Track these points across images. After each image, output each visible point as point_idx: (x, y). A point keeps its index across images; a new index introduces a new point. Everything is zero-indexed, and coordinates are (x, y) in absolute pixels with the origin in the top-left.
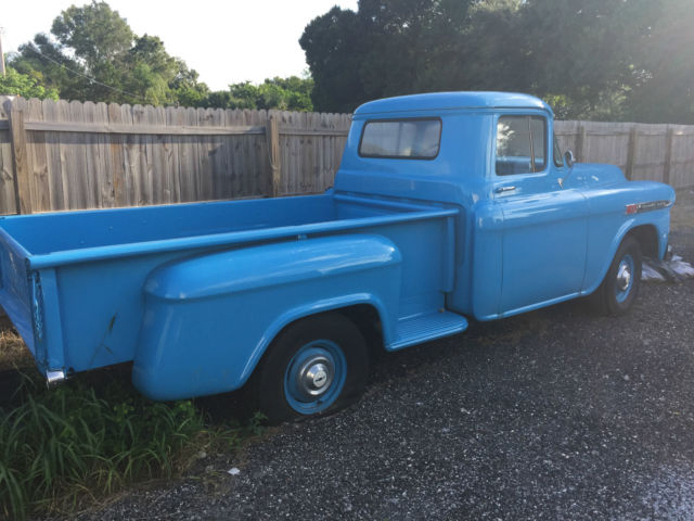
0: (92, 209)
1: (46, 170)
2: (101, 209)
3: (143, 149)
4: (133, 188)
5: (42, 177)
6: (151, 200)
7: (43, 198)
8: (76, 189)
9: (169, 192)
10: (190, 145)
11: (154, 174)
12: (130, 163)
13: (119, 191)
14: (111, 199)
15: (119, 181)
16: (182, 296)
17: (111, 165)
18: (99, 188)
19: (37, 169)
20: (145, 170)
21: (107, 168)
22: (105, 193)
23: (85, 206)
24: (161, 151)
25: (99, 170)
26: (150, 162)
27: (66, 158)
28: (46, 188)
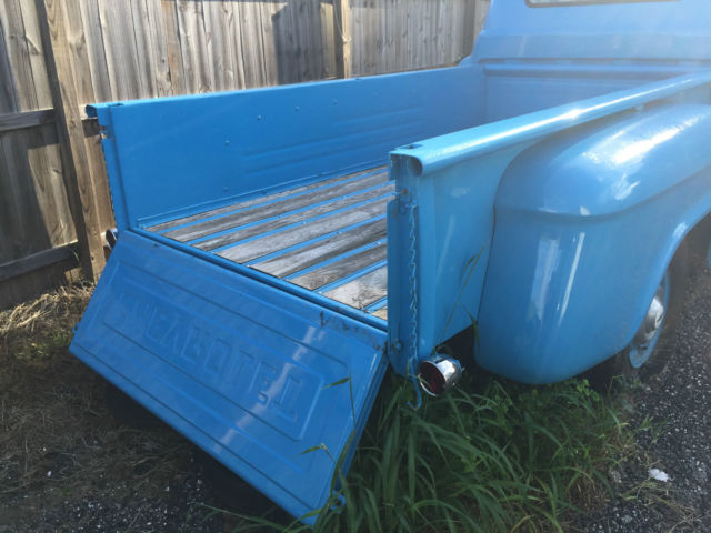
0: (145, 99)
1: (84, 41)
2: (156, 99)
3: (199, 7)
4: (191, 69)
5: (79, 49)
6: (212, 86)
7: (84, 83)
8: (123, 68)
9: (231, 74)
10: (252, 4)
11: (214, 47)
12: (186, 31)
13: (176, 73)
14: (167, 85)
15: (175, 58)
16: (584, 212)
17: (164, 33)
18: (152, 67)
19: (72, 38)
20: (204, 40)
21: (158, 37)
22: (159, 76)
23: (137, 97)
24: (219, 12)
25: (149, 40)
26: (208, 29)
27: (107, 21)
28: (87, 69)
